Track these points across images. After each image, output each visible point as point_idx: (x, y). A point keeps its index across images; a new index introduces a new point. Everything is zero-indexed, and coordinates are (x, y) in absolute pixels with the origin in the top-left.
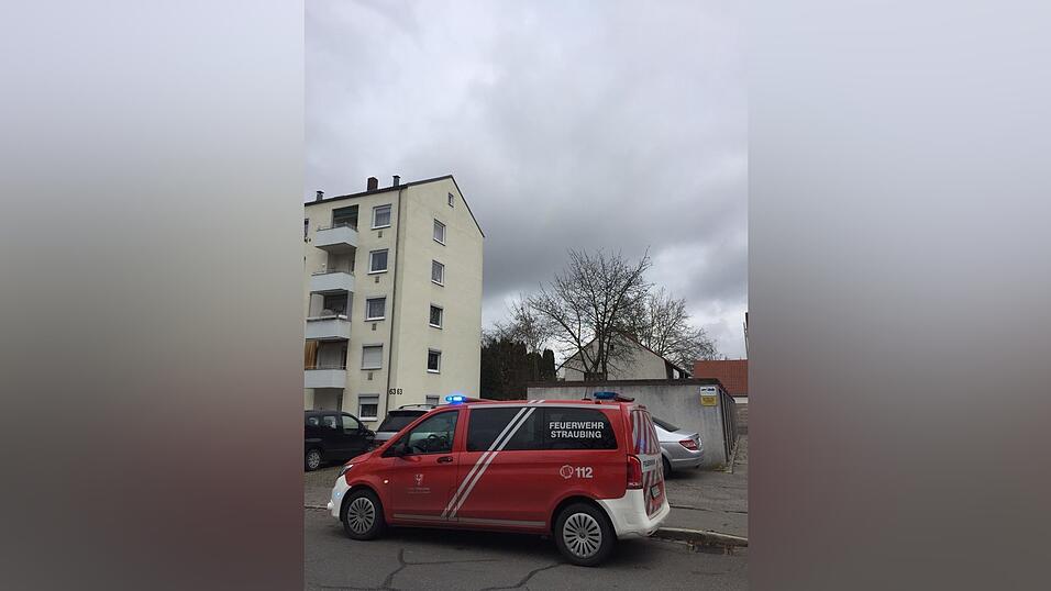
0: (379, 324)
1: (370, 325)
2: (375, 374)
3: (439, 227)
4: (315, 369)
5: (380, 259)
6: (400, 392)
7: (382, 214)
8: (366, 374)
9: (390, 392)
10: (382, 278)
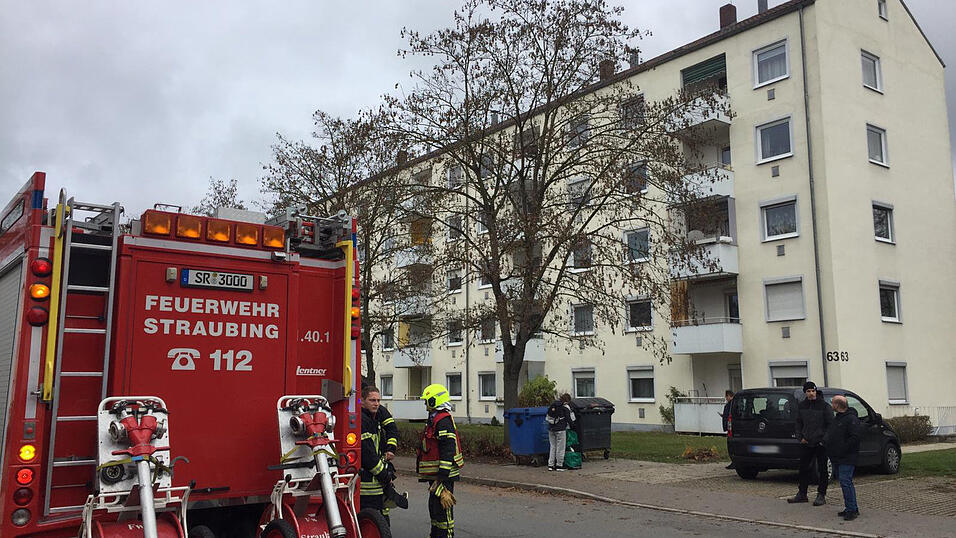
0: (789, 247)
1: (773, 249)
2: (794, 329)
3: (870, 59)
4: (687, 324)
5: (776, 138)
6: (845, 357)
7: (770, 61)
8: (778, 330)
9: (827, 357)
10: (783, 168)
